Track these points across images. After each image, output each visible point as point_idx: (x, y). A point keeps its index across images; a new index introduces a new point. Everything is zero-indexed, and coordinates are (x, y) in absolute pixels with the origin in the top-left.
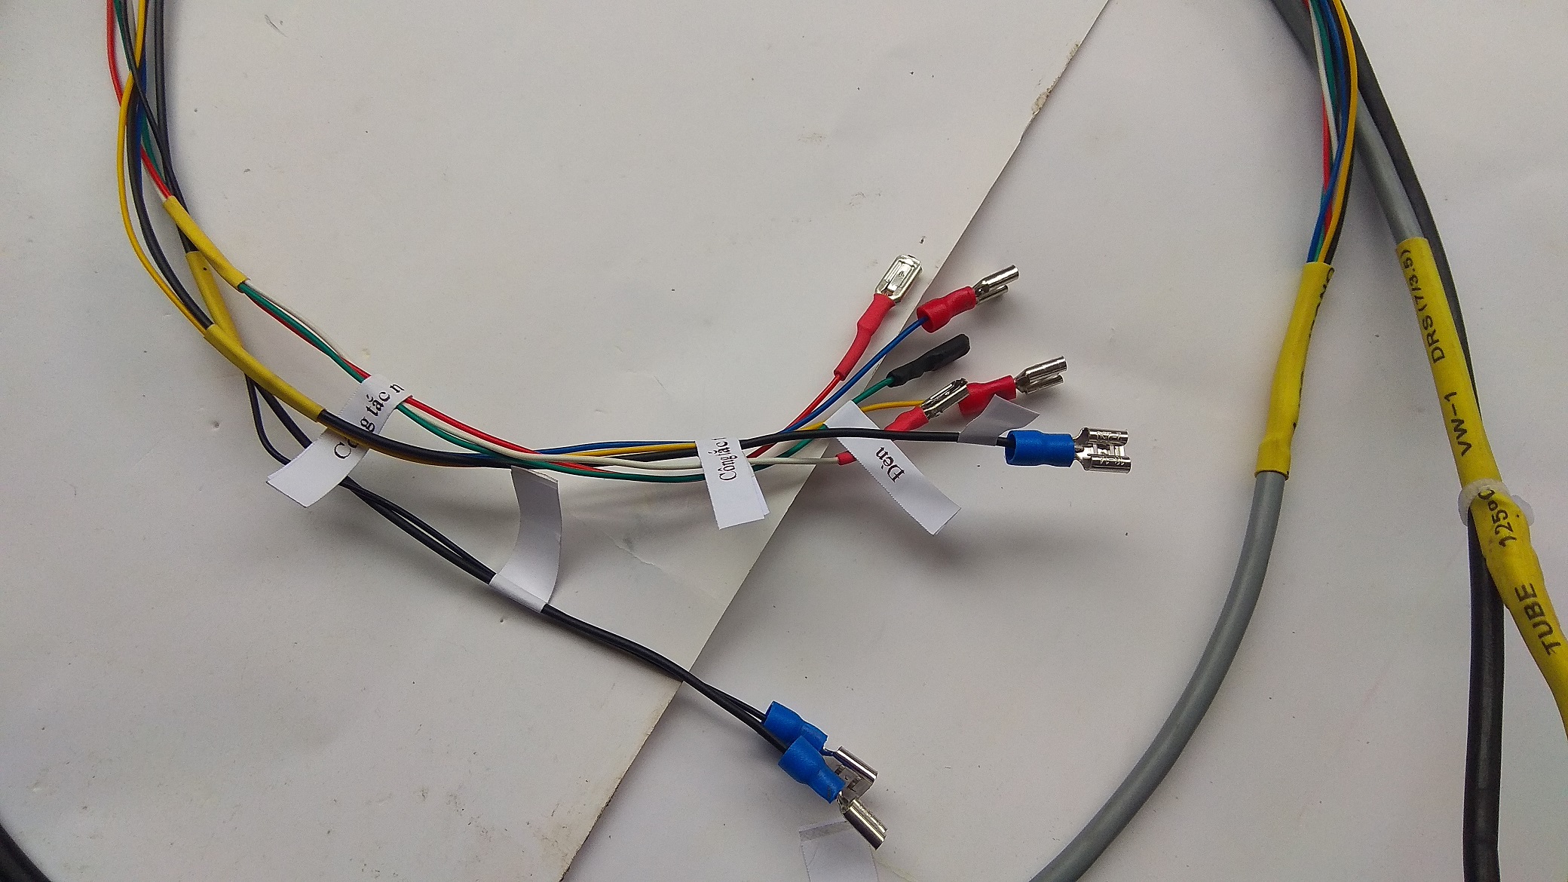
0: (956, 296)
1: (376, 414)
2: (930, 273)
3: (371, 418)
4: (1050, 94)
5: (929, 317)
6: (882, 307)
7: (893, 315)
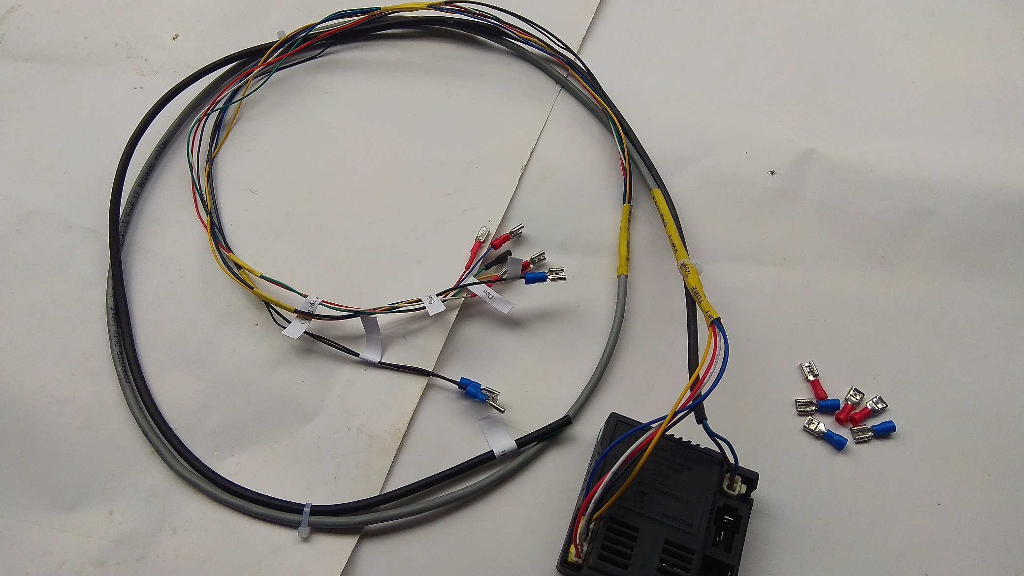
0: (503, 237)
1: (313, 307)
2: (493, 231)
3: (311, 309)
4: (526, 166)
5: (495, 246)
6: (478, 245)
7: (482, 247)
